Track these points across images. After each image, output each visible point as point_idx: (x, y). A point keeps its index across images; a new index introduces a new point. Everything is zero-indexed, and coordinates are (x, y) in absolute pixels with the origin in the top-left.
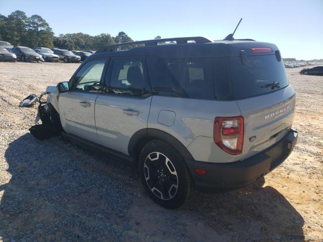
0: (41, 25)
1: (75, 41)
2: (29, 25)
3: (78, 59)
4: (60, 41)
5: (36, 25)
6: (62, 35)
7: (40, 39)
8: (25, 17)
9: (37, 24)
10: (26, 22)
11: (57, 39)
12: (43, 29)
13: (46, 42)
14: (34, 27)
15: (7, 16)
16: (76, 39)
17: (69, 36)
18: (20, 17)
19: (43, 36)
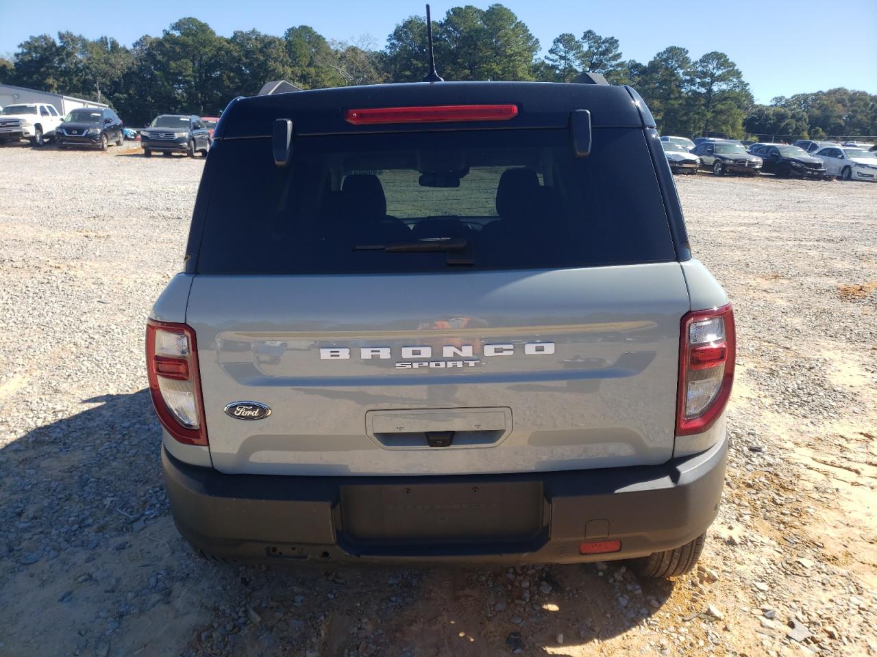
0: (722, 78)
1: (816, 112)
2: (692, 82)
3: (751, 164)
4: (767, 116)
5: (708, 80)
6: (781, 98)
7: (709, 115)
8: (686, 61)
9: (712, 75)
10: (686, 74)
11: (761, 111)
12: (724, 87)
13: (725, 123)
14: (703, 85)
15: (645, 63)
16: (821, 107)
17: (801, 100)
18: (674, 63)
19: (719, 106)
